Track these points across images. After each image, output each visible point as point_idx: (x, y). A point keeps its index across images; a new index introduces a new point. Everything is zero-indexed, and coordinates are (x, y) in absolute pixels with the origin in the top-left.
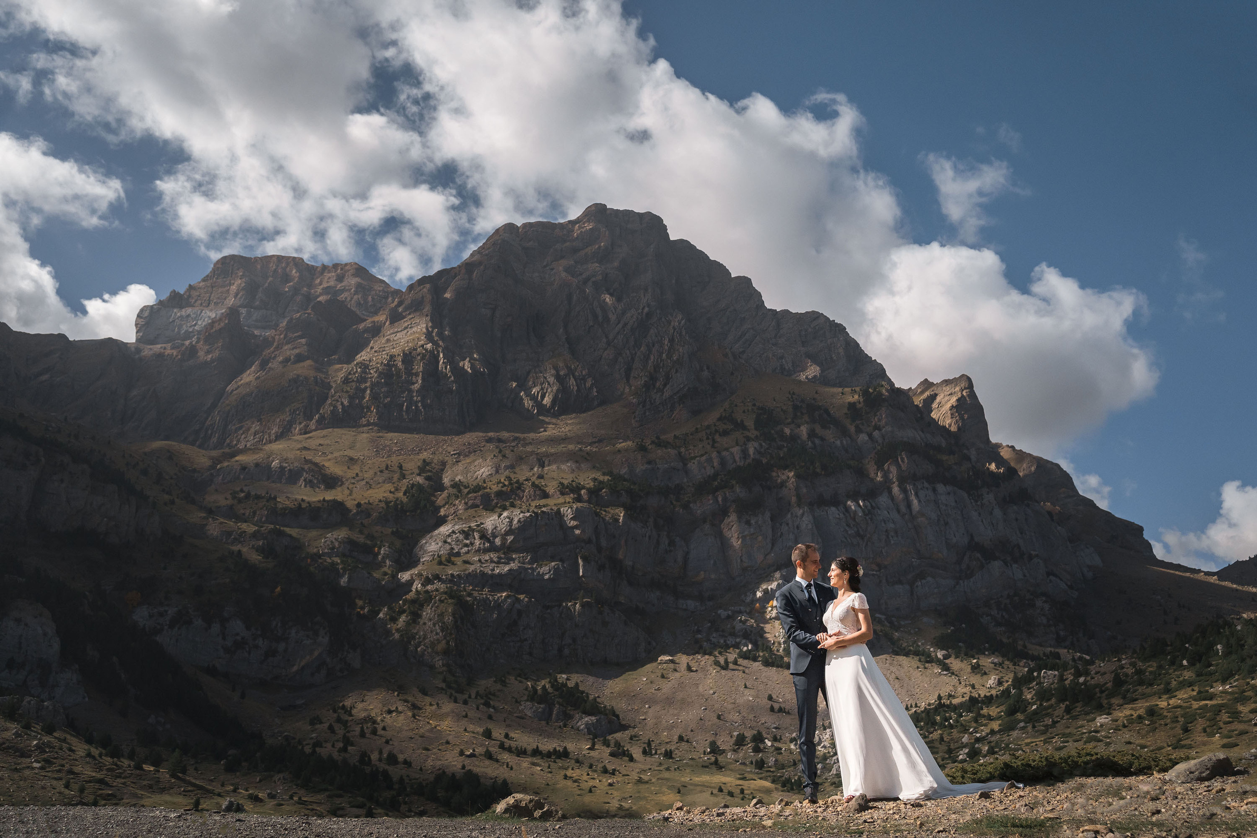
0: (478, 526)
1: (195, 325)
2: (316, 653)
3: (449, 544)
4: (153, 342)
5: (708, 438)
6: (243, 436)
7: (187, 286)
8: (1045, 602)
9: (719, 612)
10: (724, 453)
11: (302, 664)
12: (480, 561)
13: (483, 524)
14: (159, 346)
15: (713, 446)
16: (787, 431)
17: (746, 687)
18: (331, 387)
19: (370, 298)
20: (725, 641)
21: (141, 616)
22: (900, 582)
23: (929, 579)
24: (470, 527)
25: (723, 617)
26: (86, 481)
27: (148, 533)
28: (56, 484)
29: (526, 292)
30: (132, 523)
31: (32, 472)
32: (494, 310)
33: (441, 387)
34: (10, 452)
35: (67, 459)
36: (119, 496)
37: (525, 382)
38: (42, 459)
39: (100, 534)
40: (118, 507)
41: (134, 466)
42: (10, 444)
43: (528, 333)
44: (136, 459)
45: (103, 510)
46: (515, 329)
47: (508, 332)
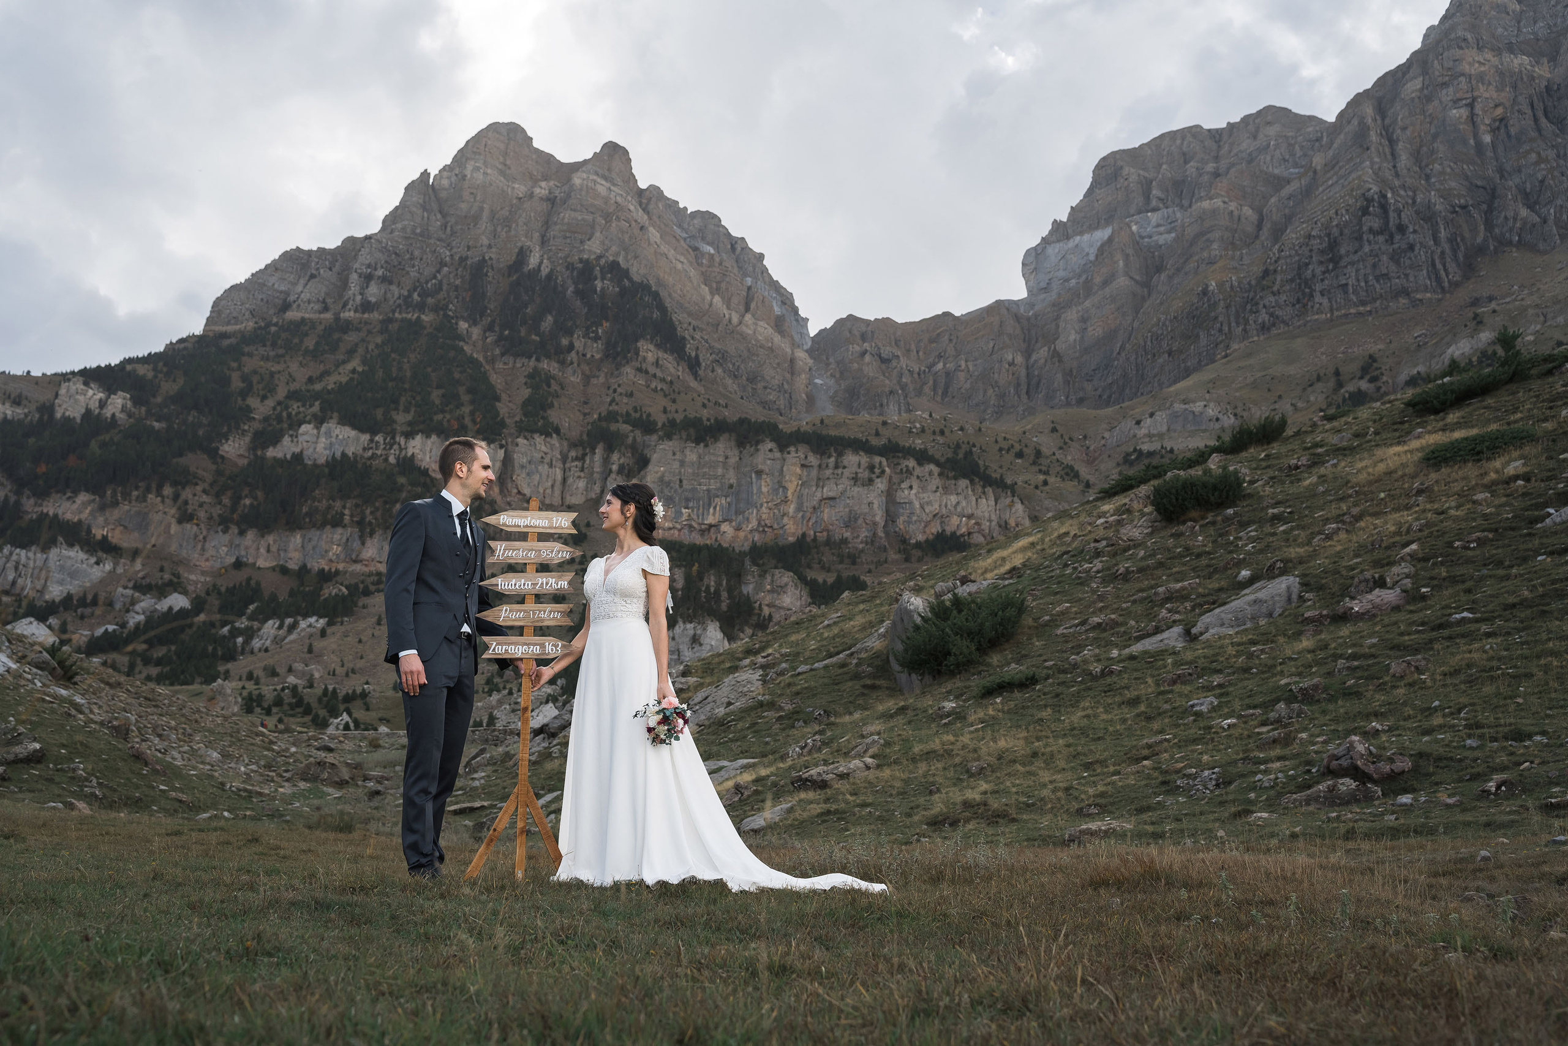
1: (1087, 254)
7: (1069, 210)
18: (1250, 287)
19: (1297, 148)
26: (936, 482)
27: (1013, 524)
28: (906, 492)
29: (1520, 62)
30: (993, 517)
31: (879, 485)
32: (1471, 106)
33: (1396, 246)
34: (854, 469)
35: (911, 463)
36: (973, 490)
37: (1539, 196)
38: (887, 469)
39: (962, 535)
40: (974, 503)
41: (1008, 450)
42: (853, 460)
43: (1536, 120)
44: (1011, 442)
45: (959, 509)
46: (1511, 122)
47: (1502, 131)
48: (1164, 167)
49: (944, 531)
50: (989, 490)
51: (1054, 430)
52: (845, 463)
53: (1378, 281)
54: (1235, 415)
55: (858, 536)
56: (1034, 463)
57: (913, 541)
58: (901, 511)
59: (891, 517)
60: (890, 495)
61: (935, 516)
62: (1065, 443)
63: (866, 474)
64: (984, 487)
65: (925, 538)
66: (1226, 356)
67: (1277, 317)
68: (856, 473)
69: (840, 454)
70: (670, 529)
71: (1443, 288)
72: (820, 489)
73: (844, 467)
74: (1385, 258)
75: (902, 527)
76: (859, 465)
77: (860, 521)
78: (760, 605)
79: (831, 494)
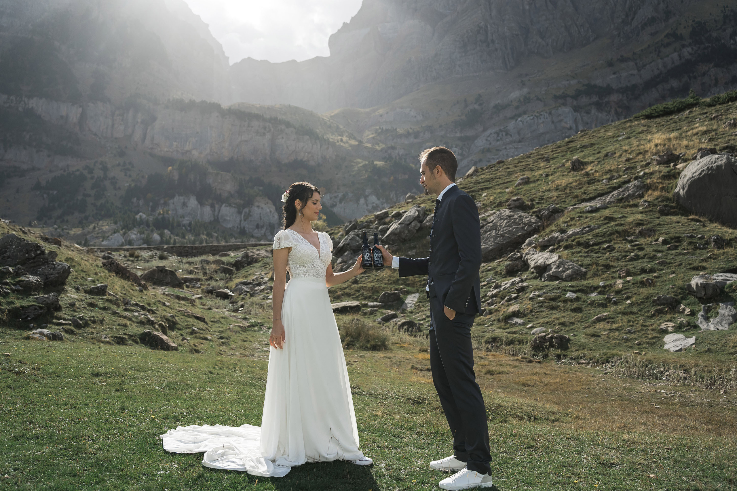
0: (504, 128)
3: (489, 141)
5: (656, 51)
7: (350, 18)
10: (666, 59)
12: (506, 148)
13: (507, 127)
15: (658, 56)
18: (429, 60)
21: (327, 199)
24: (500, 130)
26: (294, 136)
27: (328, 157)
28: (281, 140)
30: (319, 153)
31: (268, 136)
33: (490, 49)
34: (257, 128)
35: (283, 127)
37: (546, 34)
38: (272, 129)
39: (305, 161)
40: (311, 146)
42: (255, 123)
44: (325, 121)
45: (304, 149)
47: (533, 5)
49: (297, 159)
51: (344, 117)
52: (252, 124)
54: (423, 115)
55: (258, 159)
56: (336, 131)
57: (283, 163)
58: (278, 148)
59: (273, 151)
60: (273, 142)
61: (293, 152)
63: (262, 131)
65: (288, 162)
66: (418, 90)
68: (258, 130)
69: (250, 121)
70: (167, 152)
71: (507, 68)
72: (240, 137)
73: (252, 127)
75: (278, 156)
76: (259, 126)
77: (259, 152)
78: (216, 189)
79: (245, 139)
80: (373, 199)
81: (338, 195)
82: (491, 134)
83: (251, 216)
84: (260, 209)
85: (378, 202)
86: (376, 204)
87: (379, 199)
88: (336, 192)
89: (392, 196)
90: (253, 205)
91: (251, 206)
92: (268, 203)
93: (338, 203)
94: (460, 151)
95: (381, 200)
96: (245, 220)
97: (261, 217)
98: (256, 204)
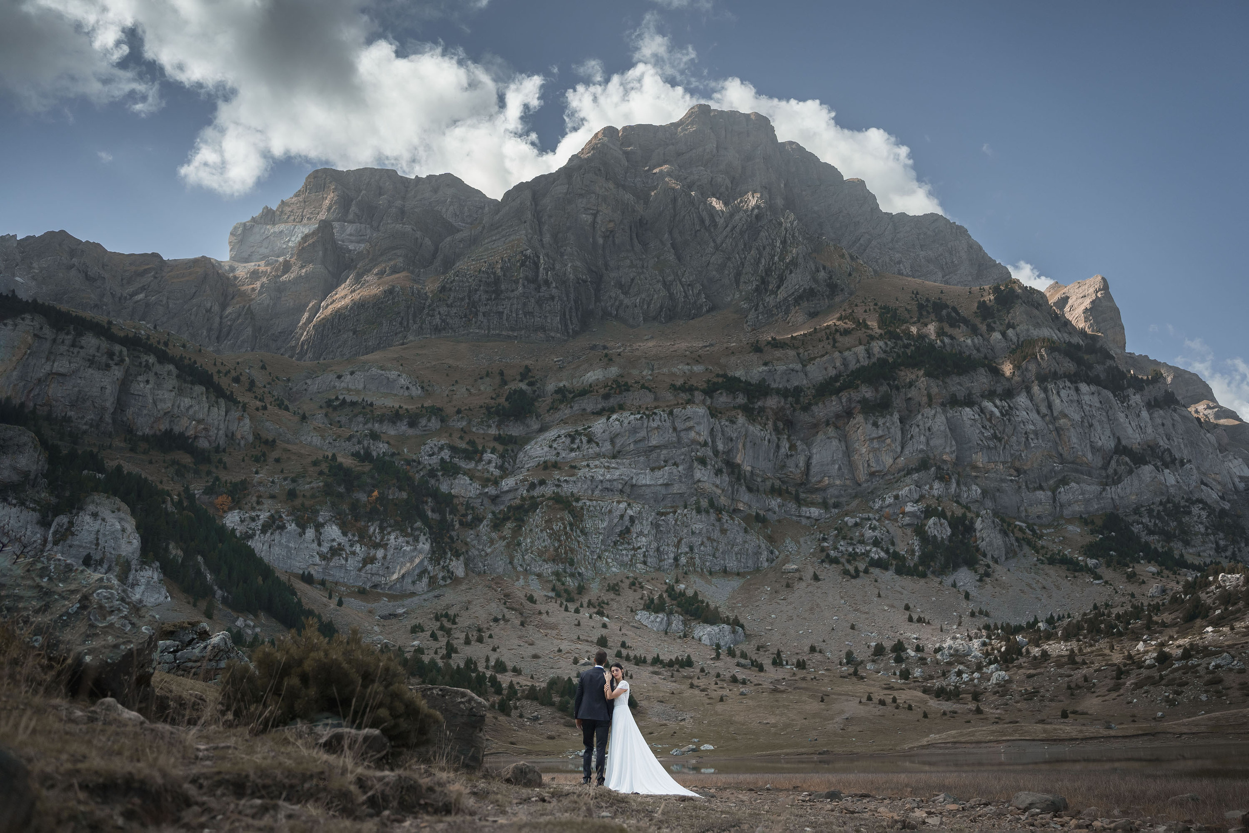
0: (585, 429)
1: (289, 241)
2: (417, 561)
3: (555, 449)
4: (247, 260)
5: (828, 338)
6: (339, 350)
7: (279, 202)
8: (1203, 509)
9: (846, 519)
10: (846, 353)
11: (402, 572)
12: (588, 466)
13: (590, 427)
14: (253, 264)
15: (834, 346)
16: (914, 330)
17: (879, 596)
18: (427, 297)
19: (466, 209)
20: (854, 550)
21: (232, 520)
22: (1041, 488)
23: (1073, 484)
24: (576, 431)
25: (850, 524)
26: (172, 382)
27: (239, 437)
28: (142, 385)
29: (628, 197)
30: (222, 426)
31: (116, 373)
32: (595, 215)
33: (542, 294)
34: (92, 351)
35: (152, 359)
36: (207, 398)
37: (629, 289)
38: (127, 359)
39: (189, 438)
40: (206, 409)
41: (226, 374)
42: (91, 341)
43: (631, 239)
44: (227, 368)
45: (191, 412)
46: (617, 235)
47: (611, 239)
48: (363, 192)
49: (172, 430)
50: (222, 402)
51: (263, 367)
52: (83, 343)
53: (525, 316)
54: (422, 388)
55: (83, 417)
56: (250, 390)
57: (140, 433)
58: (133, 401)
59: (121, 406)
60: (124, 386)
61: (165, 414)
62: (273, 381)
63: (104, 359)
64: (217, 397)
65: (151, 433)
66: (403, 344)
67: (448, 324)
68: (94, 356)
69: (80, 334)
71: (568, 333)
72: (49, 363)
73: (82, 347)
74: (533, 300)
75: (130, 417)
76: (98, 349)
77: (89, 403)
79: (62, 370)
80: (333, 532)
81: (258, 516)
82: (559, 436)
83: (73, 534)
84: (99, 522)
85: (342, 540)
86: (339, 544)
87: (345, 534)
88: (253, 509)
89: (372, 529)
90: (81, 509)
91: (74, 511)
92: (119, 510)
93: (258, 532)
94: (500, 462)
95: (349, 535)
96: (56, 543)
97: (97, 539)
98: (91, 508)
